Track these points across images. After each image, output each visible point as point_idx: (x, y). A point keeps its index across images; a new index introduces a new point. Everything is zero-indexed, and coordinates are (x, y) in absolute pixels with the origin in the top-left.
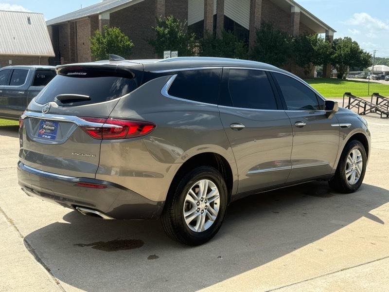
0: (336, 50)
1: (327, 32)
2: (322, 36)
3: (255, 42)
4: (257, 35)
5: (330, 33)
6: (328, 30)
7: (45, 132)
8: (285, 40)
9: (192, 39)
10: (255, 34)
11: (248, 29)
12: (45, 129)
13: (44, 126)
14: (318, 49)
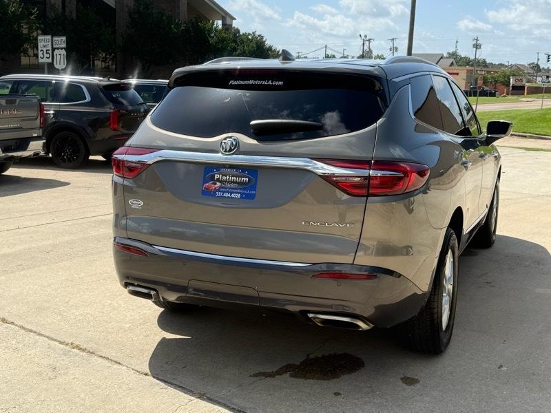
0: (238, 45)
1: (223, 19)
2: (219, 23)
3: (127, 26)
4: (130, 15)
5: (228, 22)
6: (225, 16)
7: (221, 187)
8: (173, 26)
9: (32, 17)
10: (127, 14)
11: (114, 7)
12: (221, 182)
13: (217, 176)
14: (216, 43)
